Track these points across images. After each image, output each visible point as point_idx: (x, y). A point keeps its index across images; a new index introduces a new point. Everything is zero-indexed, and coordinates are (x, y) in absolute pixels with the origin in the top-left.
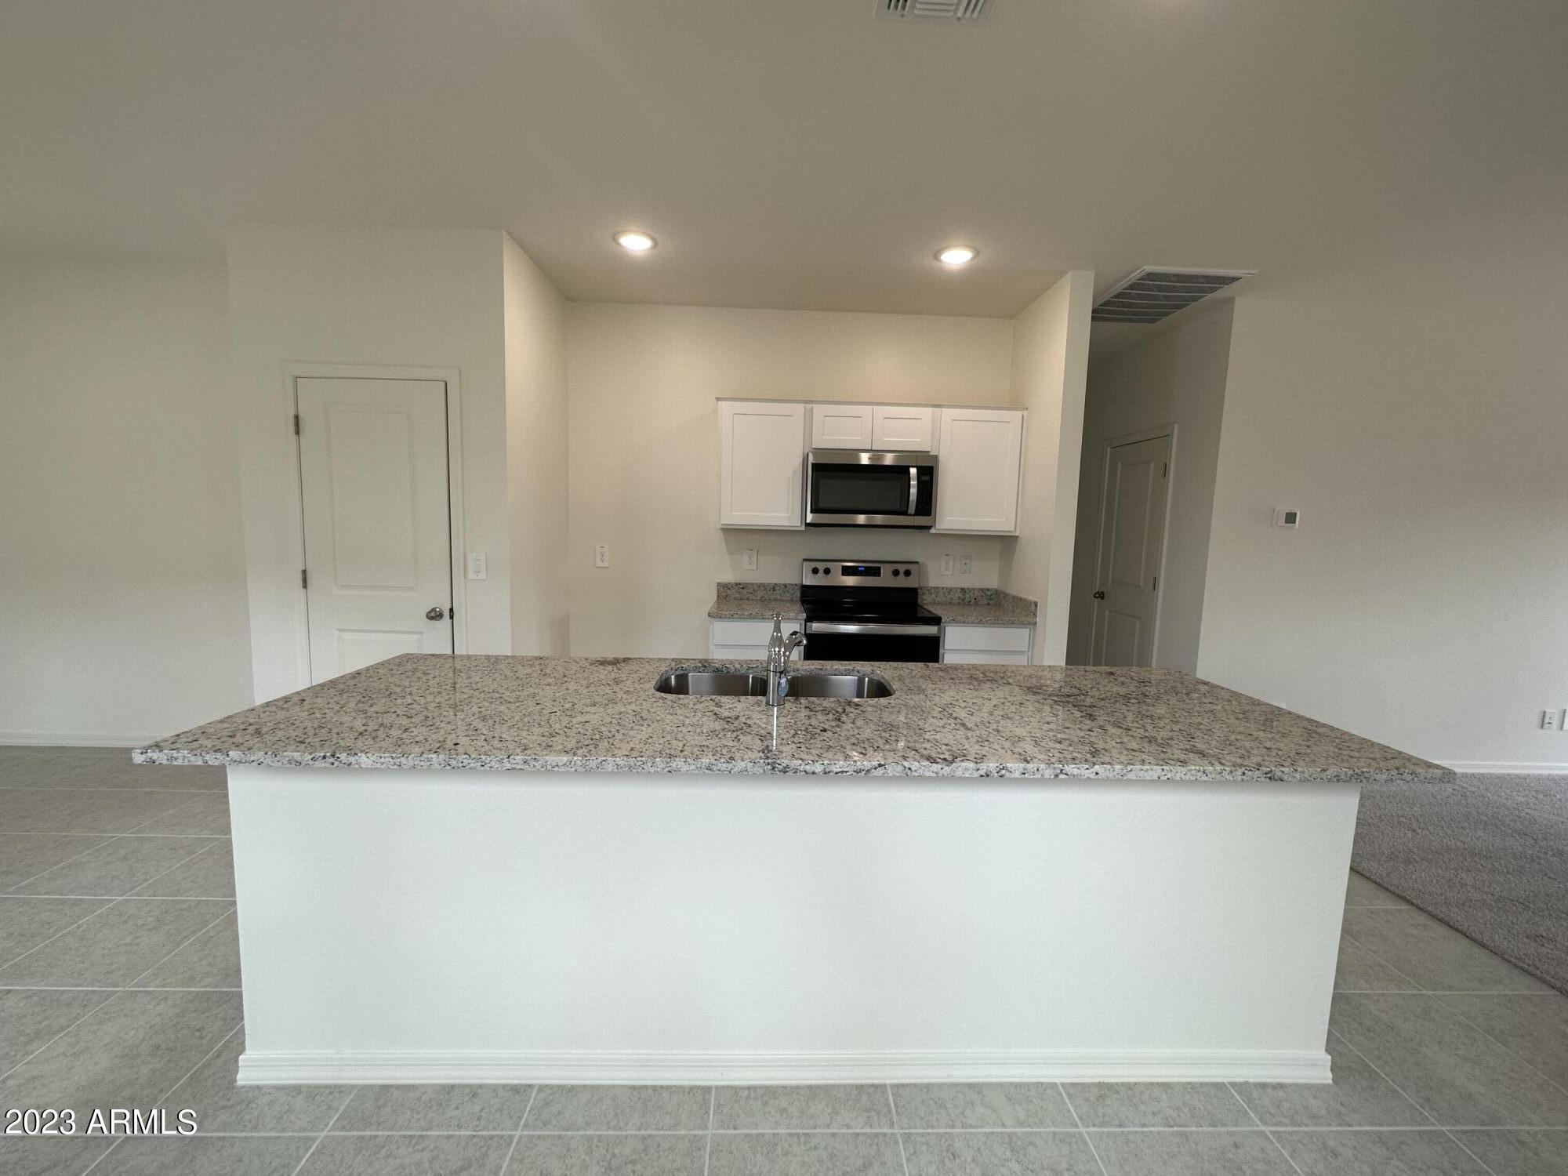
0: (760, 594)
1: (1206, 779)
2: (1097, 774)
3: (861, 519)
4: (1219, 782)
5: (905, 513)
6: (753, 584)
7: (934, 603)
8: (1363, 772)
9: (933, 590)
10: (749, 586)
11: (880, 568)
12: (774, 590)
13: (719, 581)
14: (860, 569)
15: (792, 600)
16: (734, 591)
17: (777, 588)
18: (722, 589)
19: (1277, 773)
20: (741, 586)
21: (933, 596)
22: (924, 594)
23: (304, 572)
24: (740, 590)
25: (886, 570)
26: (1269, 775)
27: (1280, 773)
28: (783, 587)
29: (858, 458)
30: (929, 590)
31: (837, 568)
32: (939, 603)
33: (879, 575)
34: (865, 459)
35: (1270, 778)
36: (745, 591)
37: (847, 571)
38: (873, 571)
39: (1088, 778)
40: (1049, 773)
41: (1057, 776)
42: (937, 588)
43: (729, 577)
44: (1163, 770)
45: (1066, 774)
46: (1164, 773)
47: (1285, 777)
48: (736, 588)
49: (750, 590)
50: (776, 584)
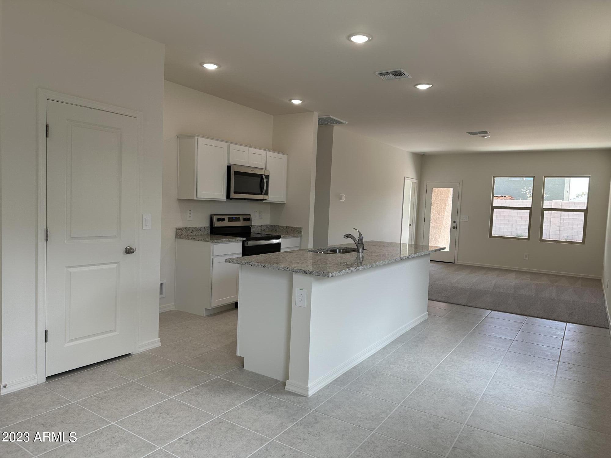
0: (195, 233)
5: (260, 194)
6: (192, 228)
9: (253, 226)
11: (240, 217)
12: (200, 230)
13: (176, 227)
14: (234, 218)
15: (207, 235)
16: (185, 232)
17: (202, 229)
18: (178, 230)
20: (187, 229)
25: (242, 218)
28: (204, 228)
31: (226, 218)
33: (240, 221)
36: (189, 232)
37: (230, 219)
38: (237, 219)
43: (180, 225)
48: (186, 230)
49: (191, 231)
50: (201, 227)
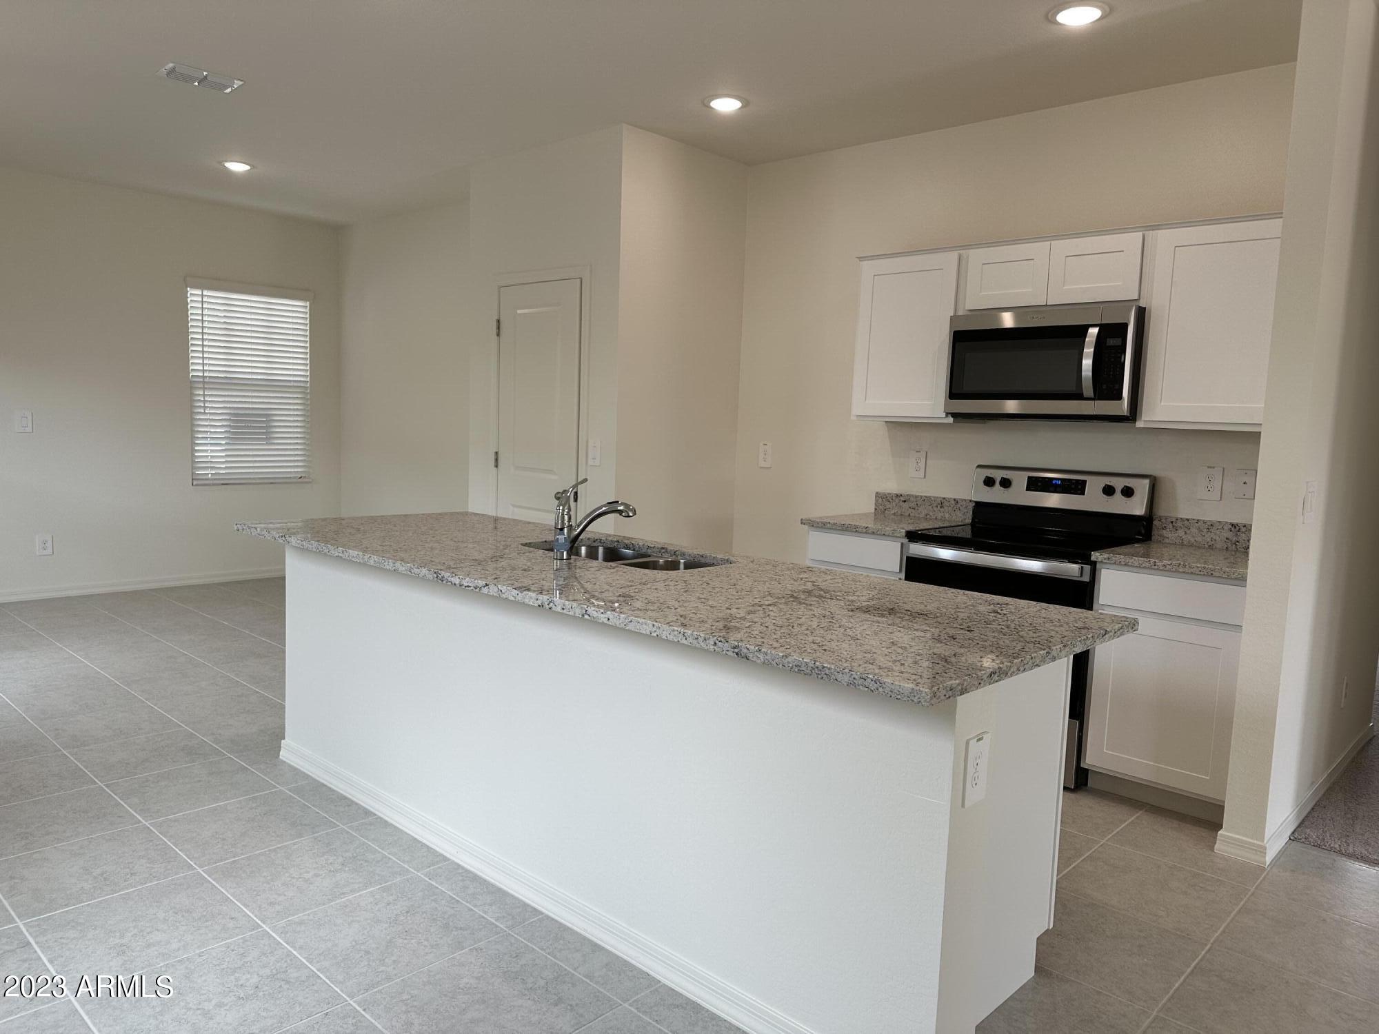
1: (684, 641)
2: (609, 619)
3: (1011, 406)
4: (695, 648)
5: (1078, 396)
6: (916, 497)
7: (1182, 544)
8: (824, 667)
9: (1179, 524)
10: (912, 499)
11: (1086, 482)
12: (942, 507)
13: (878, 491)
14: (1056, 482)
16: (895, 504)
17: (946, 504)
18: (880, 500)
19: (743, 650)
20: (902, 499)
21: (1181, 533)
22: (1165, 528)
23: (497, 453)
24: (902, 503)
25: (1094, 486)
26: (736, 650)
27: (746, 651)
28: (953, 502)
29: (999, 320)
30: (1175, 523)
31: (1020, 480)
32: (1192, 545)
33: (1083, 494)
34: (1008, 321)
35: (737, 654)
36: (905, 505)
37: (1036, 484)
38: (1076, 487)
39: (603, 622)
40: (578, 612)
41: (583, 615)
42: (1188, 520)
43: (891, 486)
44: (653, 625)
45: (589, 616)
46: (654, 629)
47: (751, 655)
48: (897, 500)
49: (912, 505)
50: (944, 498)
